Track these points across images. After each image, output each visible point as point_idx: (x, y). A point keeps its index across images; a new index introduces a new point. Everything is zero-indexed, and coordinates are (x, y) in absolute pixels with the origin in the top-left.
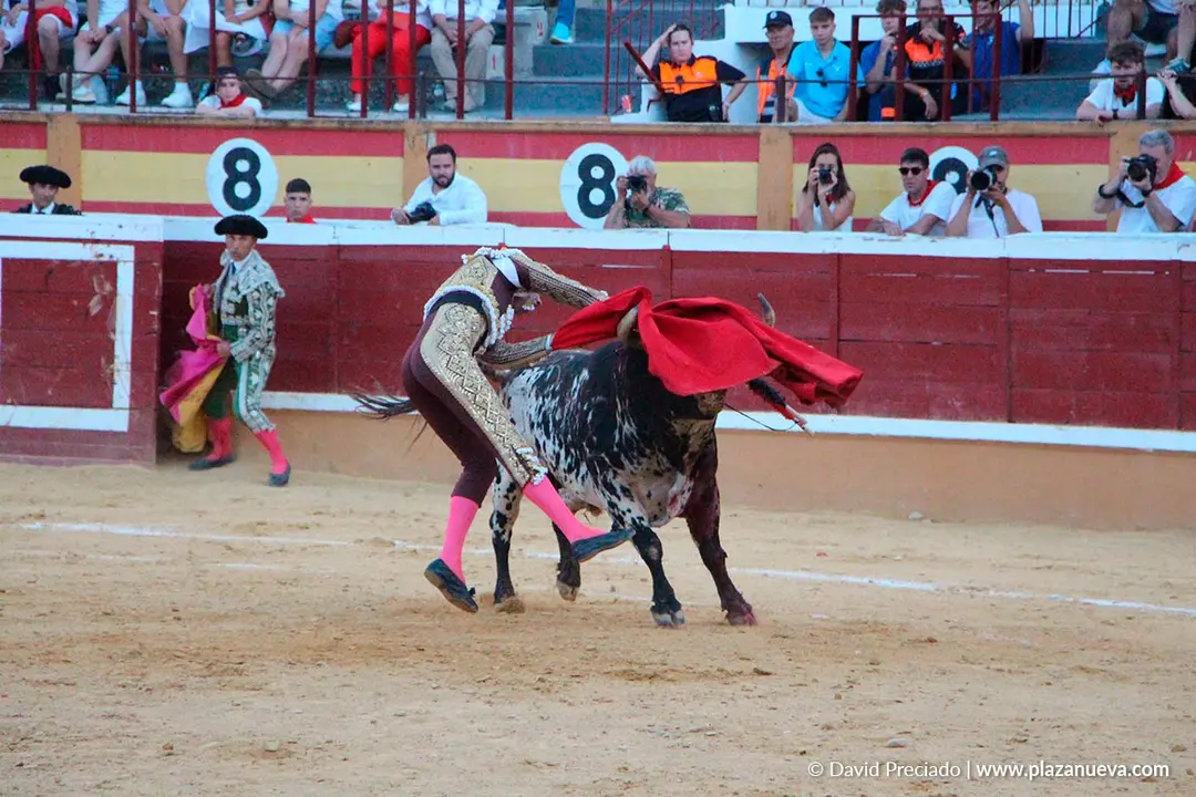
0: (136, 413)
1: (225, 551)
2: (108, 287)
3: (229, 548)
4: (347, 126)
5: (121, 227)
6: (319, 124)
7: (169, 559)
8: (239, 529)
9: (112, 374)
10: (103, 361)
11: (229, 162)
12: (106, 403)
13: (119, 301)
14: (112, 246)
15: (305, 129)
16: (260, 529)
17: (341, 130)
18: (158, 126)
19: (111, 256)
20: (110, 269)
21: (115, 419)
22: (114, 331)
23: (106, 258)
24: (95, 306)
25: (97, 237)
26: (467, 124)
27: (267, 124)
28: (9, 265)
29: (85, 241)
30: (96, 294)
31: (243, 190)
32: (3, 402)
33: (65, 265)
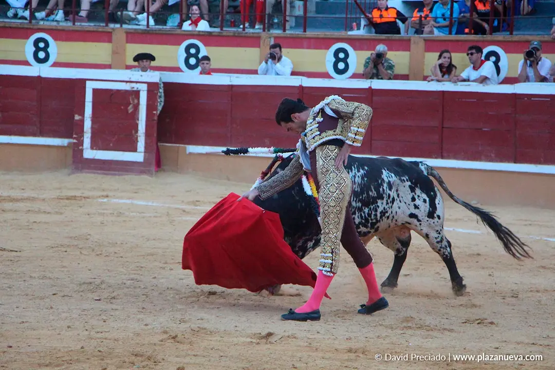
0: (147, 155)
1: (182, 212)
2: (136, 101)
3: (184, 211)
4: (236, 35)
5: (141, 76)
6: (224, 34)
7: (159, 215)
8: (189, 203)
9: (137, 138)
10: (133, 132)
11: (187, 49)
12: (134, 149)
13: (141, 107)
14: (138, 84)
15: (219, 36)
16: (198, 203)
17: (234, 36)
18: (156, 34)
19: (138, 88)
20: (137, 93)
21: (138, 156)
22: (138, 120)
23: (135, 89)
24: (130, 109)
25: (132, 80)
26: (287, 34)
27: (203, 33)
28: (96, 92)
29: (127, 82)
30: (131, 104)
31: (193, 61)
32: (92, 148)
33: (118, 91)
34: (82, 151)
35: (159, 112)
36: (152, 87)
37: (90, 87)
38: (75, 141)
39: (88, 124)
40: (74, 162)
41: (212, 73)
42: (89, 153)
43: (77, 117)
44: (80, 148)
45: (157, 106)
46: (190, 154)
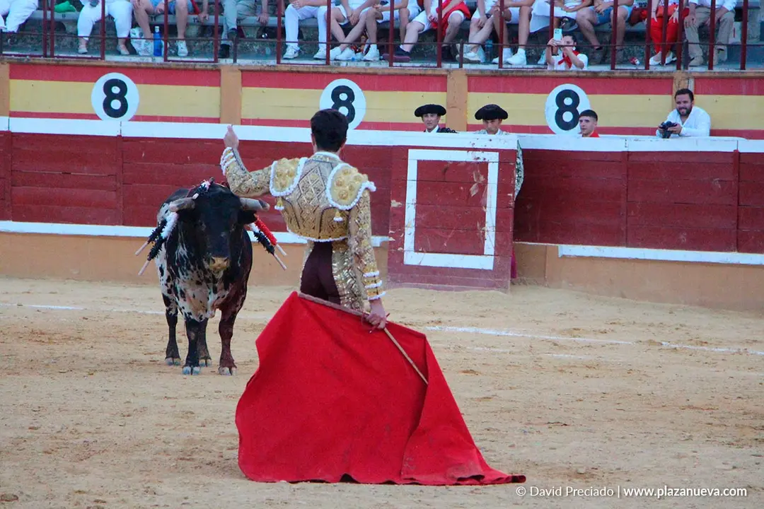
0: (499, 258)
1: (552, 346)
2: (482, 178)
3: (555, 345)
4: (635, 75)
5: (491, 140)
6: (617, 74)
7: (518, 350)
8: (562, 332)
9: (484, 234)
10: (478, 225)
11: (560, 99)
12: (480, 252)
13: (489, 187)
14: (485, 153)
15: (609, 77)
16: (576, 333)
17: (632, 78)
18: (513, 76)
19: (485, 159)
20: (484, 167)
21: (485, 262)
22: (486, 207)
23: (481, 160)
24: (474, 190)
25: (476, 147)
26: (715, 72)
27: (584, 75)
28: (422, 165)
29: (468, 150)
30: (474, 183)
31: (568, 117)
32: (416, 250)
33: (455, 164)
34: (402, 254)
35: (516, 194)
36: (506, 157)
37: (414, 157)
38: (391, 239)
39: (410, 214)
40: (389, 271)
41: (600, 135)
42: (412, 258)
43: (394, 204)
44: (400, 249)
45: (514, 184)
46: (564, 256)
